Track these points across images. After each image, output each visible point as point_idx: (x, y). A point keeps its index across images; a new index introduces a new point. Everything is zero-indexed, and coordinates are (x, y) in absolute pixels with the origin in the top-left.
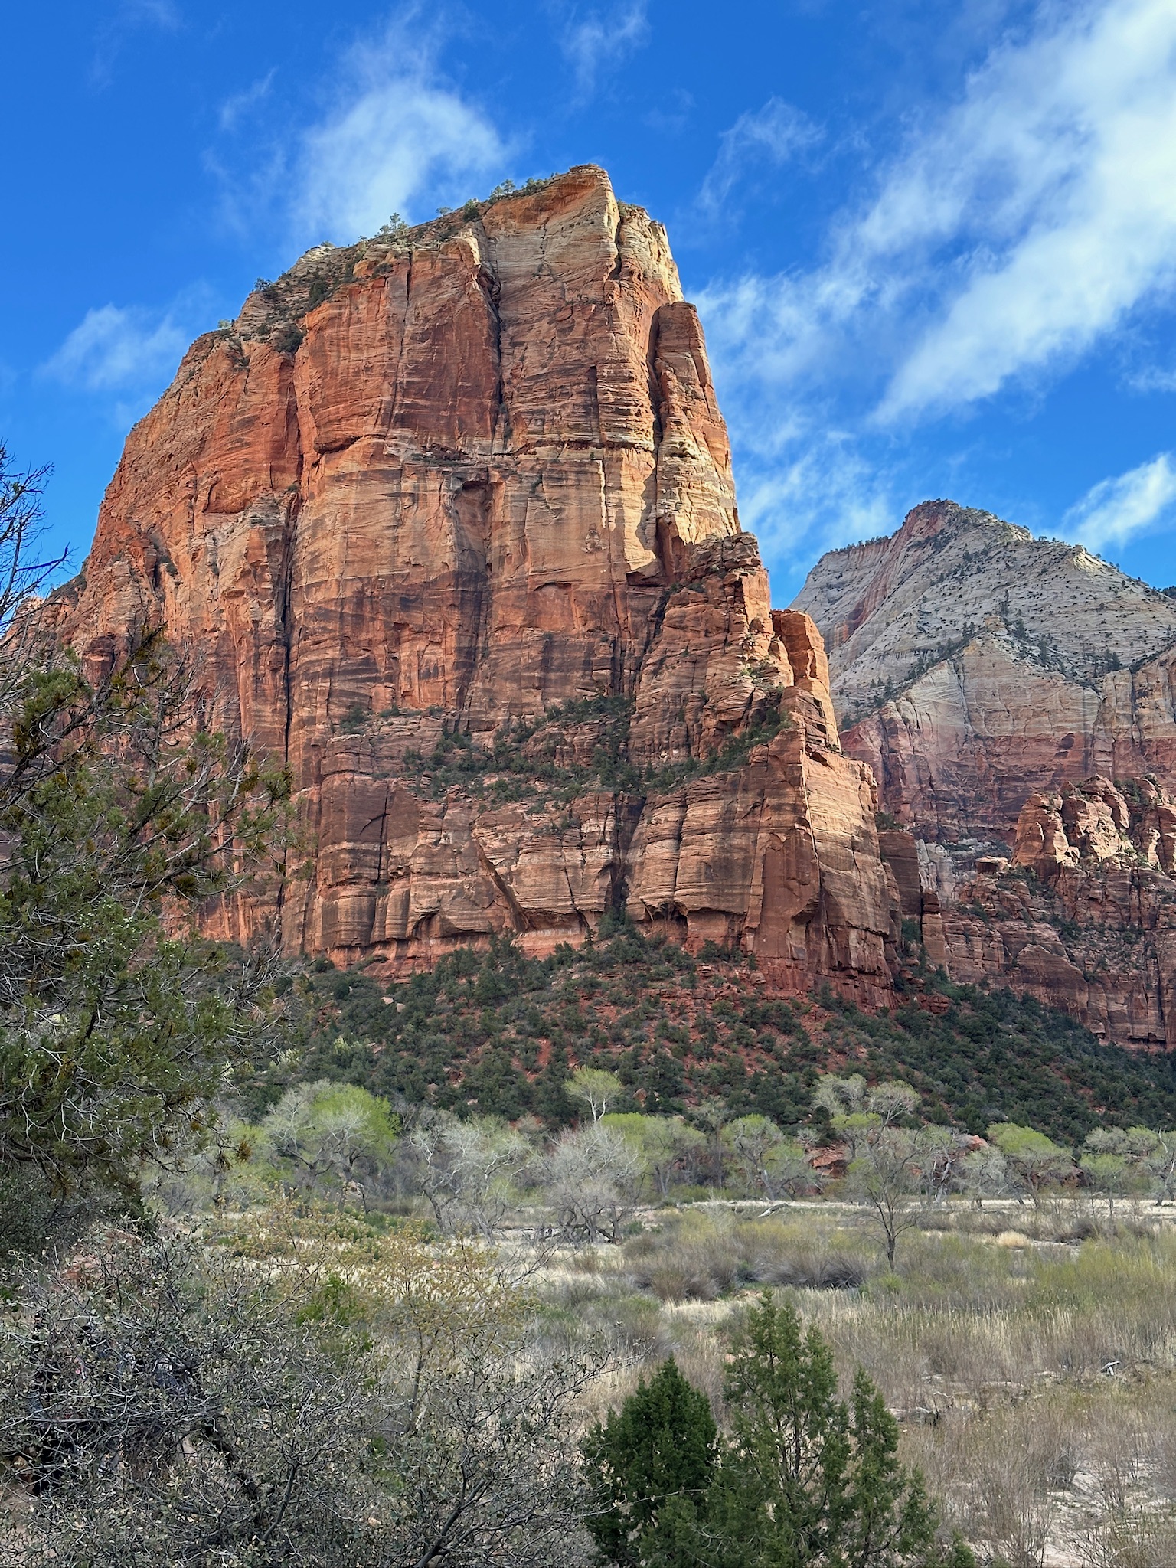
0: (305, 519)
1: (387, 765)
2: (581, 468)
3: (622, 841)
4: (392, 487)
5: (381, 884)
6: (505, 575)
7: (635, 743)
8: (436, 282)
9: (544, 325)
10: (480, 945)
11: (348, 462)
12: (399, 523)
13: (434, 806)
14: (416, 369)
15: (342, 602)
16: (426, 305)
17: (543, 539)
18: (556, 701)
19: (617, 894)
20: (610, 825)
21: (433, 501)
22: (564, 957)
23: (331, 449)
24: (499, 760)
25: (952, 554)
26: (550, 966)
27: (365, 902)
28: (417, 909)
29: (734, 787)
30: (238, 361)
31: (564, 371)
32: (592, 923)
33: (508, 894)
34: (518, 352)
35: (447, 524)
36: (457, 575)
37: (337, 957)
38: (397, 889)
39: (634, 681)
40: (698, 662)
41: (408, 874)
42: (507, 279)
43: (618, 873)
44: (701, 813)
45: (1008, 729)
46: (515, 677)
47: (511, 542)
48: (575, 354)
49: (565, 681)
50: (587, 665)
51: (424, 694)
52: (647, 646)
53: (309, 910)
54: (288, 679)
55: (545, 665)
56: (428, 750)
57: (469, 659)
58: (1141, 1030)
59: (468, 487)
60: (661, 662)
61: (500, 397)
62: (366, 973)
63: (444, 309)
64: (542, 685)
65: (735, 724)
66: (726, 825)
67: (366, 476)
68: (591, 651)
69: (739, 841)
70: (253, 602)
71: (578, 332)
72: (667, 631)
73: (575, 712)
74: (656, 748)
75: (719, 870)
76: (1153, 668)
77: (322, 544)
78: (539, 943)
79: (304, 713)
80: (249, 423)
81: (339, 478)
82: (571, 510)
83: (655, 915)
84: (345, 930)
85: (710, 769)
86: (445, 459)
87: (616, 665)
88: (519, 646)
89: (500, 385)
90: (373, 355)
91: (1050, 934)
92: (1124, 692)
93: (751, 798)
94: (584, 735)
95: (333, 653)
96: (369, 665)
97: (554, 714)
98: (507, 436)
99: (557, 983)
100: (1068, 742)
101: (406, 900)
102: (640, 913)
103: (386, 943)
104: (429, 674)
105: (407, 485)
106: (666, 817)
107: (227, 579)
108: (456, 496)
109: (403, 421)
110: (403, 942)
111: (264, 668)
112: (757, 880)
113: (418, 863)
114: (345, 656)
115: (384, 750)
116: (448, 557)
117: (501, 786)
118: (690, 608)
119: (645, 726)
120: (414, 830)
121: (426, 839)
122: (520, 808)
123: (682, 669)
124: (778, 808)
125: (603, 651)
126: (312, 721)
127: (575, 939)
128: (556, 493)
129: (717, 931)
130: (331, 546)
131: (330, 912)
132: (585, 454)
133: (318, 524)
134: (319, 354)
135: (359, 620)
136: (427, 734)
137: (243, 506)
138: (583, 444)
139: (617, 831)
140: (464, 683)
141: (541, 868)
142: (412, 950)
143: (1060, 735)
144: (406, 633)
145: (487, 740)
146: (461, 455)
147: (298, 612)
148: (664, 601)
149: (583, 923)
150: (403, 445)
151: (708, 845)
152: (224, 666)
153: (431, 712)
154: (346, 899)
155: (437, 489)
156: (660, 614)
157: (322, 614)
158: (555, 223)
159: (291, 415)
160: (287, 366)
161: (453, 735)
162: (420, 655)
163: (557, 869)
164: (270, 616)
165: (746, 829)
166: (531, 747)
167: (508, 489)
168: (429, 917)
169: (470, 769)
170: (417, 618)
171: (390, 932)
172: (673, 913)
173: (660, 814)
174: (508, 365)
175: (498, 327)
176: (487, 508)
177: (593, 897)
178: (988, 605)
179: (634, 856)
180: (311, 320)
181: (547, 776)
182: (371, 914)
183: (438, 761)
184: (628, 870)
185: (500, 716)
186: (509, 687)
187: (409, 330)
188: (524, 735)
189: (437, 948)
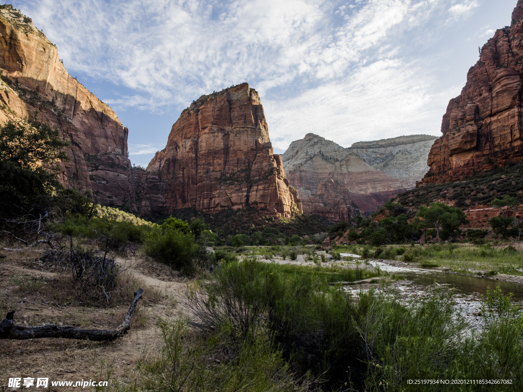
0: (200, 140)
1: (212, 180)
2: (243, 132)
3: (248, 192)
4: (213, 135)
5: (211, 199)
6: (231, 149)
7: (251, 176)
8: (220, 102)
9: (238, 108)
10: (226, 208)
11: (206, 131)
12: (214, 140)
13: (219, 186)
14: (217, 116)
15: (205, 153)
16: (219, 105)
17: (237, 143)
18: (239, 169)
19: (247, 200)
20: (246, 189)
21: (220, 137)
22: (239, 210)
23: (204, 128)
24: (230, 179)
25: (312, 142)
26: (236, 212)
27: (208, 201)
28: (216, 203)
29: (266, 183)
30: (189, 114)
31: (241, 116)
32: (244, 205)
33: (231, 200)
34: (234, 113)
35: (222, 141)
36: (224, 149)
37: (204, 210)
38: (213, 199)
39: (252, 166)
40: (261, 163)
41: (215, 197)
42: (232, 101)
43: (248, 197)
44: (261, 187)
45: (320, 171)
46: (233, 165)
47: (232, 143)
48: (242, 113)
49: (241, 166)
50: (244, 163)
51: (218, 168)
52: (254, 160)
53: (200, 203)
54: (197, 165)
55: (238, 163)
56: (219, 177)
57: (226, 162)
58: (336, 220)
59: (225, 134)
60: (256, 163)
61: (231, 120)
62: (208, 213)
63: (222, 106)
64: (237, 166)
65: (267, 173)
66: (264, 189)
67: (209, 133)
68: (245, 161)
69: (266, 191)
70: (191, 153)
71: (243, 109)
72: (257, 158)
73: (242, 171)
74: (254, 177)
75: (263, 196)
76: (344, 161)
77: (202, 144)
78: (235, 207)
79: (199, 171)
80: (191, 124)
81: (205, 133)
82: (242, 138)
83: (253, 203)
84: (205, 206)
85: (262, 180)
86: (222, 130)
87: (249, 163)
88: (234, 160)
89: (231, 118)
90: (210, 113)
91: (322, 205)
92: (339, 165)
93: (268, 185)
94: (243, 175)
95: (204, 162)
96: (210, 163)
97: (239, 171)
98: (232, 126)
99: (238, 214)
100: (330, 173)
101: (215, 201)
102: (251, 203)
103: (212, 208)
104: (219, 165)
105: (216, 134)
106: (255, 188)
107: (187, 149)
108: (224, 136)
109: (215, 124)
110: (214, 208)
111: (193, 164)
112: (269, 198)
113: (217, 195)
114: (206, 162)
115: (212, 177)
116: (222, 146)
117: (230, 183)
118: (261, 154)
119: (253, 173)
120: (216, 190)
121: (218, 191)
122: (232, 186)
123: (259, 164)
124: (272, 186)
125: (247, 161)
126: (200, 172)
127: (241, 207)
128: (239, 136)
129: (263, 205)
130: (204, 144)
131: (203, 203)
132: (244, 129)
133: (201, 141)
134: (202, 113)
135: (208, 156)
136: (218, 174)
137: (190, 138)
138: (244, 128)
139: (248, 190)
140: (225, 166)
141: (235, 196)
142: (216, 209)
143: (329, 172)
144: (215, 158)
145: (228, 175)
146: (224, 129)
147: (198, 155)
148: (257, 153)
149: (242, 205)
150: (215, 128)
151: (261, 192)
152: (187, 164)
153: (219, 171)
154: (206, 201)
155: (220, 135)
156: (256, 155)
157: (202, 155)
158: (240, 92)
159: (198, 123)
160: (197, 115)
161: (223, 175)
162: (218, 162)
163: (238, 196)
164: (194, 155)
165: (267, 190)
166: (235, 176)
167: (232, 135)
168: (218, 204)
169: (225, 180)
170: (217, 156)
171: (212, 206)
172: (256, 203)
173: (254, 187)
174: (232, 115)
175: (230, 109)
176: (228, 138)
177: (244, 200)
178: (318, 151)
179: (250, 194)
180: (201, 108)
181: (237, 181)
182: (210, 203)
183: (220, 179)
184: (249, 196)
185: (231, 171)
186: (232, 167)
187: (216, 109)
188: (234, 174)
189: (219, 208)
